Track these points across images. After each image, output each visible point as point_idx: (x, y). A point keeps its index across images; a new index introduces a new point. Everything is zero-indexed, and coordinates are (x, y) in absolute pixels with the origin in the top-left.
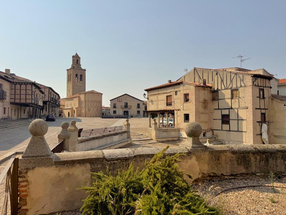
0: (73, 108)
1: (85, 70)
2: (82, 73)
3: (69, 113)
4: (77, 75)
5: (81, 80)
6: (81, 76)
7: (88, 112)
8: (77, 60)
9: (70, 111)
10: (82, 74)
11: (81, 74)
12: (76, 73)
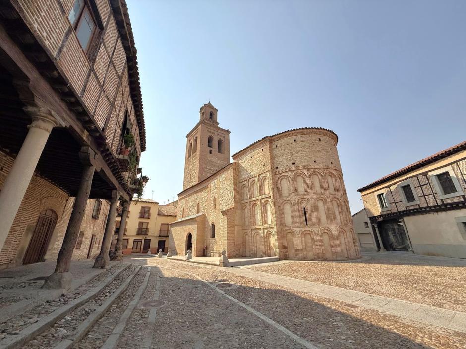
0: (204, 216)
1: (228, 132)
2: (222, 136)
3: (190, 236)
4: (210, 140)
5: (219, 151)
6: (220, 142)
7: (297, 230)
8: (211, 114)
9: (193, 229)
10: (223, 139)
11: (219, 138)
12: (209, 134)
